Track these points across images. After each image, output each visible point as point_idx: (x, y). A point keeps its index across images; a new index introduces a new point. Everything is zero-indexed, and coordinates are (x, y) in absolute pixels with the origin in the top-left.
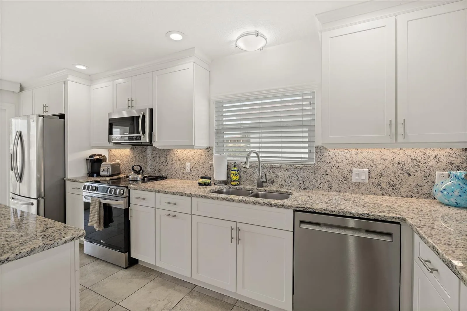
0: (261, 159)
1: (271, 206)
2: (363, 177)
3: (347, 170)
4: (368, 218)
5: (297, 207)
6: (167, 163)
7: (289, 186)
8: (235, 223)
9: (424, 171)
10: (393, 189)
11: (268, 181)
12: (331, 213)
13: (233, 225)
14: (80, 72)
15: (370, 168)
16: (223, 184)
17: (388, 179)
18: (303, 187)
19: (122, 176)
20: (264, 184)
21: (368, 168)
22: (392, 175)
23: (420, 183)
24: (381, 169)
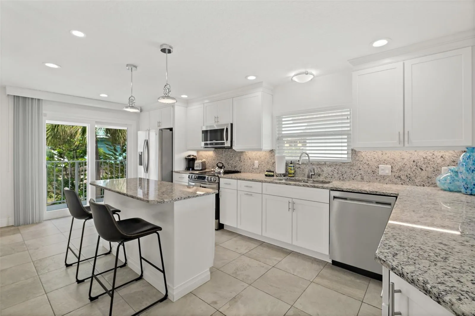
0: (311, 158)
1: (315, 188)
2: (387, 172)
3: (375, 166)
4: (376, 194)
5: (332, 188)
6: (240, 161)
7: (331, 178)
8: (291, 199)
9: (433, 167)
10: (410, 180)
11: (316, 175)
12: (353, 191)
13: (290, 200)
14: (183, 99)
15: (392, 165)
16: (283, 176)
17: (406, 173)
18: (342, 178)
19: (207, 170)
20: (313, 177)
21: (391, 165)
22: (409, 169)
23: (430, 175)
24: (401, 165)
